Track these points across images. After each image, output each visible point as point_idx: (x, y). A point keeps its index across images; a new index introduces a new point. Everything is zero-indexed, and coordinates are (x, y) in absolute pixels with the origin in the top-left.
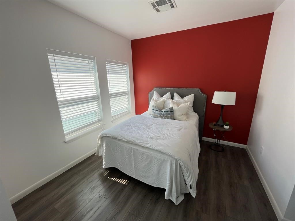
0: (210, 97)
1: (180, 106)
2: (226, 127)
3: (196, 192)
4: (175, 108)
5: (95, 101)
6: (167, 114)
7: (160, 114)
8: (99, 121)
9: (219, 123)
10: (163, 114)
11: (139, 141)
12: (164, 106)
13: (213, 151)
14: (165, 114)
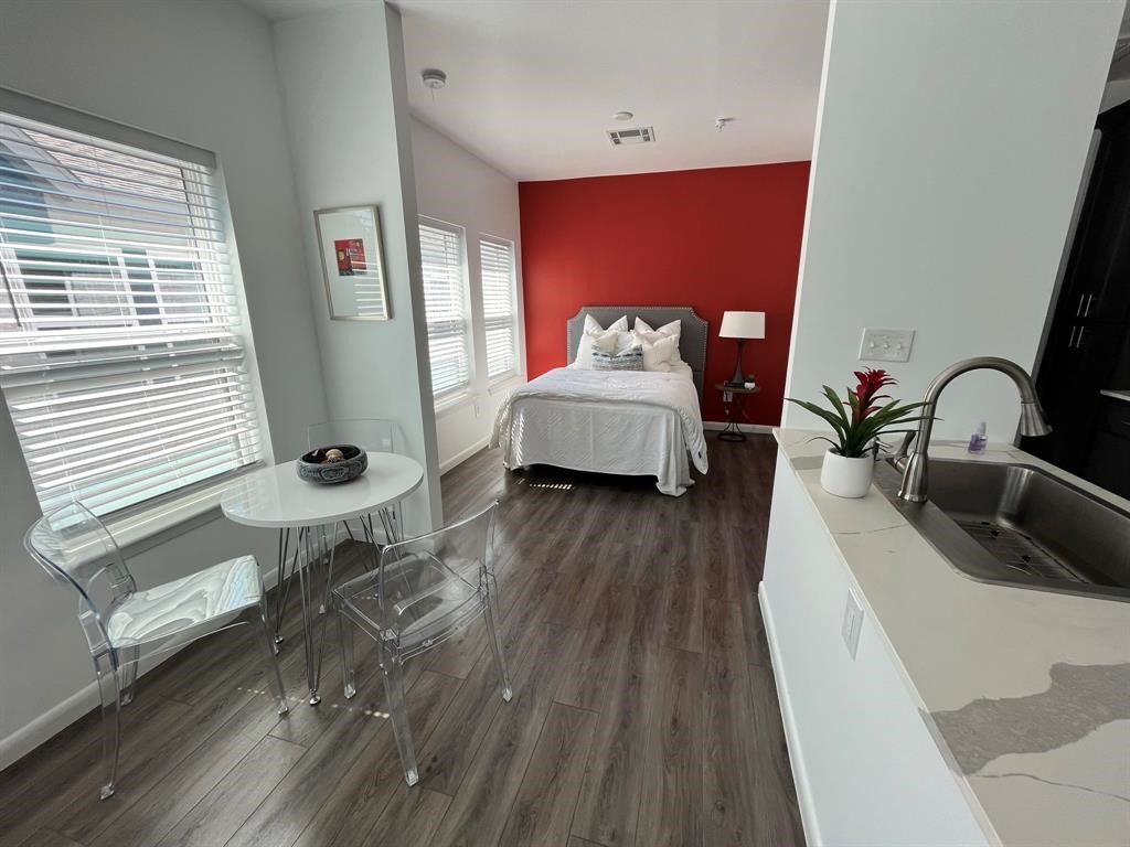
0: (716, 324)
1: (656, 344)
2: (750, 385)
3: (707, 464)
4: (646, 347)
5: (455, 335)
6: (631, 361)
7: (612, 362)
8: (467, 384)
9: (735, 381)
10: (622, 362)
11: (603, 394)
12: (616, 348)
13: (725, 443)
14: (626, 361)
